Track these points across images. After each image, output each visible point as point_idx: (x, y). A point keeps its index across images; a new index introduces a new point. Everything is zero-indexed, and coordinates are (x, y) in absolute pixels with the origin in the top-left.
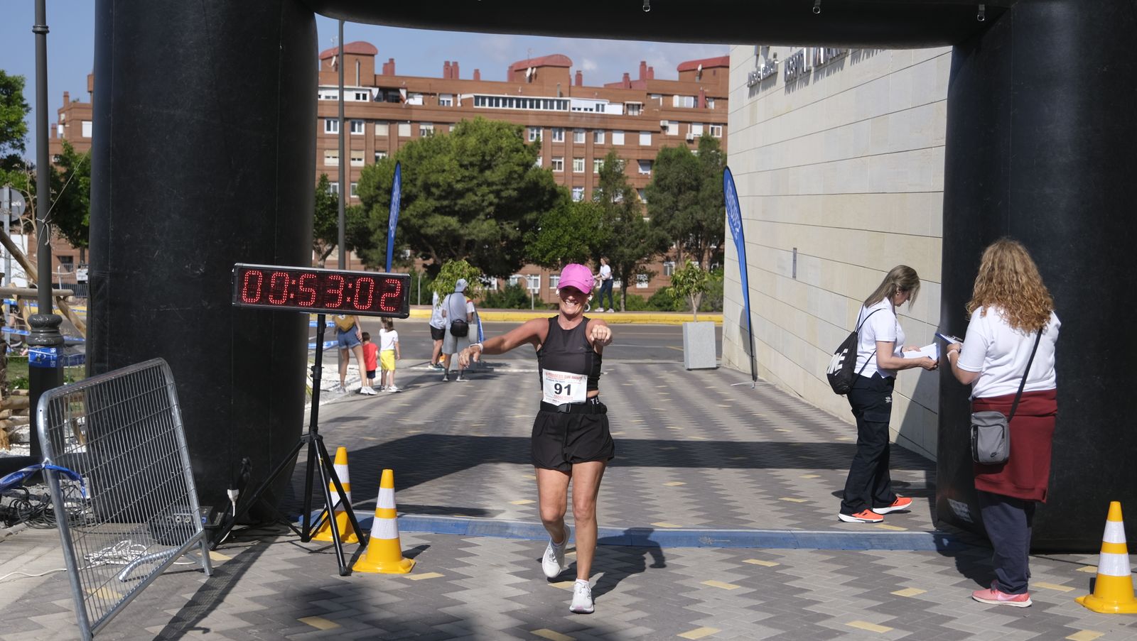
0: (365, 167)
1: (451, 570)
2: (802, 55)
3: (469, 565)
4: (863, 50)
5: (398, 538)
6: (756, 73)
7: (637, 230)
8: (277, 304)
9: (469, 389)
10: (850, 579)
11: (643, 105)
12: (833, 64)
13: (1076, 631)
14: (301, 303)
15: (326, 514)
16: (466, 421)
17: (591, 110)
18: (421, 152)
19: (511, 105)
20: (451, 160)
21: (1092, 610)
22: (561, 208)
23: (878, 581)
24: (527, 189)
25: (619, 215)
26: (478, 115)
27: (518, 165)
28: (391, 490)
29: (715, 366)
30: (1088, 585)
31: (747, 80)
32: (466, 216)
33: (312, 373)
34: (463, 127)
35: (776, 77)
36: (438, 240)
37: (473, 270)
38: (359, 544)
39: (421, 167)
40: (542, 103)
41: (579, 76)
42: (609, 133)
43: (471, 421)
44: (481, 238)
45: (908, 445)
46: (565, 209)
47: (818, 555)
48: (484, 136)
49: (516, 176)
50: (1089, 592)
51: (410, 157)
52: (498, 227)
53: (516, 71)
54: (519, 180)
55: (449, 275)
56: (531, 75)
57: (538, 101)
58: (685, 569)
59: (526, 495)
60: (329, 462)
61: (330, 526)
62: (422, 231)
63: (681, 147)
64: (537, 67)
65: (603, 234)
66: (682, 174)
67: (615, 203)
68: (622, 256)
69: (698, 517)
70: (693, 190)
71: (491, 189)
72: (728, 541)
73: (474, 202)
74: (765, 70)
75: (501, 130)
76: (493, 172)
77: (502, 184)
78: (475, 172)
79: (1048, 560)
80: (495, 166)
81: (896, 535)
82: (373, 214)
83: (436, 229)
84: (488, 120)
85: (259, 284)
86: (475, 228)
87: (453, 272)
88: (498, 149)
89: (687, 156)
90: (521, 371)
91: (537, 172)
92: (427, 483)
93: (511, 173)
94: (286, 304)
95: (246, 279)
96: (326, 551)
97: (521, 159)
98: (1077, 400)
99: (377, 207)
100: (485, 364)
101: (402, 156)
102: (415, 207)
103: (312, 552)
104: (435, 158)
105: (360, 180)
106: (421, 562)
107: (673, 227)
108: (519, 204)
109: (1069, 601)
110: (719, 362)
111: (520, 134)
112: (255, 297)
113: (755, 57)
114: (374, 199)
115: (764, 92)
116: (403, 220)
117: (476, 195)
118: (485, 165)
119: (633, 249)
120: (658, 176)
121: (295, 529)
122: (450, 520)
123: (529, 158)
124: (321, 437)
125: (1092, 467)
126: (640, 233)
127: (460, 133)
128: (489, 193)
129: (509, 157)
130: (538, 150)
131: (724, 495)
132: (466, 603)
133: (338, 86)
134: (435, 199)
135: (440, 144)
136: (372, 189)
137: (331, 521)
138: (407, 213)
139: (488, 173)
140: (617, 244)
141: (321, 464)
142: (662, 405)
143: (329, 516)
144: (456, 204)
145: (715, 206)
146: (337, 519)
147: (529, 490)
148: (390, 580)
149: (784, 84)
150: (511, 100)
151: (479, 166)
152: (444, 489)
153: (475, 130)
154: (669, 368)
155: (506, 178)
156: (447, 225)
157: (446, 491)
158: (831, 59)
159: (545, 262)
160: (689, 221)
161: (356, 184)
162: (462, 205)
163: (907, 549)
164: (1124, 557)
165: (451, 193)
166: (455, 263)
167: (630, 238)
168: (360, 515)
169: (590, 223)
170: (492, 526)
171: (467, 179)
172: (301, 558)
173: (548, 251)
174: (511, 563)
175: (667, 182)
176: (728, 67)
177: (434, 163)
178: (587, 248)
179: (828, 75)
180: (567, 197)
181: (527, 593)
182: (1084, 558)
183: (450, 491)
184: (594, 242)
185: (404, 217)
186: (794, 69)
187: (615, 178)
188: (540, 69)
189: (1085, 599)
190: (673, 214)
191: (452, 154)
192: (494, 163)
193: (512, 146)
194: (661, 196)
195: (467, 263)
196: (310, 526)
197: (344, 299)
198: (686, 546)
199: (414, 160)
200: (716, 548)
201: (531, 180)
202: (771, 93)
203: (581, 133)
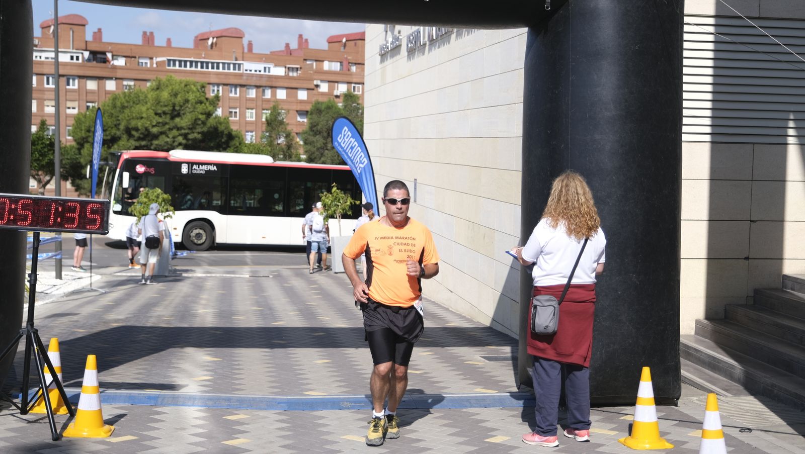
0: (78, 114)
1: (144, 433)
2: (420, 32)
3: (158, 429)
4: (464, 30)
5: (100, 410)
6: (386, 45)
9: (162, 290)
10: (454, 430)
11: (301, 68)
12: (443, 39)
14: (19, 223)
15: (41, 392)
16: (159, 315)
17: (260, 71)
18: (123, 103)
19: (196, 67)
20: (148, 109)
21: (630, 448)
22: (235, 148)
23: (475, 431)
24: (207, 132)
25: (282, 153)
26: (169, 74)
27: (202, 114)
28: (95, 372)
30: (628, 429)
31: (378, 50)
33: (29, 279)
34: (157, 83)
35: (401, 48)
37: (165, 196)
38: (69, 415)
39: (123, 115)
40: (221, 65)
41: (250, 45)
42: (274, 89)
43: (163, 316)
45: (499, 328)
46: (239, 148)
48: (174, 90)
49: (200, 122)
50: (628, 434)
51: (114, 107)
53: (201, 40)
54: (202, 125)
55: (145, 200)
56: (212, 44)
57: (218, 64)
58: (329, 427)
59: (206, 373)
60: (43, 350)
61: (44, 402)
63: (330, 101)
64: (217, 37)
66: (330, 122)
67: (278, 144)
69: (340, 386)
71: (180, 132)
72: (363, 404)
73: (167, 142)
74: (392, 43)
75: (188, 86)
76: (182, 119)
77: (189, 129)
78: (167, 119)
79: (599, 412)
80: (183, 114)
81: (487, 396)
82: (85, 151)
84: (177, 78)
87: (149, 198)
88: (186, 101)
89: (334, 108)
90: (204, 275)
91: (217, 120)
92: (125, 365)
93: (196, 120)
94: (6, 224)
96: (41, 421)
97: (204, 109)
98: (619, 293)
99: (88, 147)
100: (176, 270)
101: (108, 106)
102: (119, 146)
103: (29, 422)
104: (135, 108)
105: (73, 125)
106: (120, 428)
108: (202, 145)
109: (613, 442)
111: (203, 89)
113: (385, 33)
114: (85, 140)
115: (392, 60)
117: (168, 137)
118: (175, 114)
120: (311, 123)
121: (15, 404)
122: (144, 394)
123: (210, 108)
124: (37, 331)
125: (631, 342)
127: (155, 88)
128: (178, 136)
129: (195, 108)
130: (217, 102)
131: (360, 370)
133: (53, 49)
134: (135, 140)
135: (139, 97)
136: (83, 132)
137: (45, 397)
139: (177, 120)
141: (36, 352)
142: (314, 301)
143: (43, 394)
144: (153, 143)
146: (50, 395)
147: (208, 368)
148: (95, 442)
149: (406, 54)
150: (196, 62)
151: (170, 114)
152: (140, 369)
153: (167, 86)
155: (192, 124)
157: (141, 371)
158: (441, 36)
160: (336, 158)
161: (70, 128)
162: (157, 145)
163: (497, 407)
164: (652, 408)
165: (148, 135)
166: (151, 191)
168: (70, 392)
170: (178, 398)
171: (160, 125)
172: (20, 427)
174: (193, 426)
175: (319, 128)
176: (364, 40)
177: (134, 111)
179: (439, 48)
180: (241, 139)
181: (205, 449)
182: (625, 409)
183: (145, 371)
186: (414, 42)
187: (278, 124)
188: (219, 39)
189: (625, 440)
190: (324, 152)
191: (149, 105)
192: (182, 112)
193: (196, 99)
194: (314, 139)
195: (160, 191)
196: (28, 401)
197: (55, 220)
198: (330, 409)
199: (118, 109)
200: (353, 410)
201: (212, 126)
202: (397, 61)
203: (252, 89)
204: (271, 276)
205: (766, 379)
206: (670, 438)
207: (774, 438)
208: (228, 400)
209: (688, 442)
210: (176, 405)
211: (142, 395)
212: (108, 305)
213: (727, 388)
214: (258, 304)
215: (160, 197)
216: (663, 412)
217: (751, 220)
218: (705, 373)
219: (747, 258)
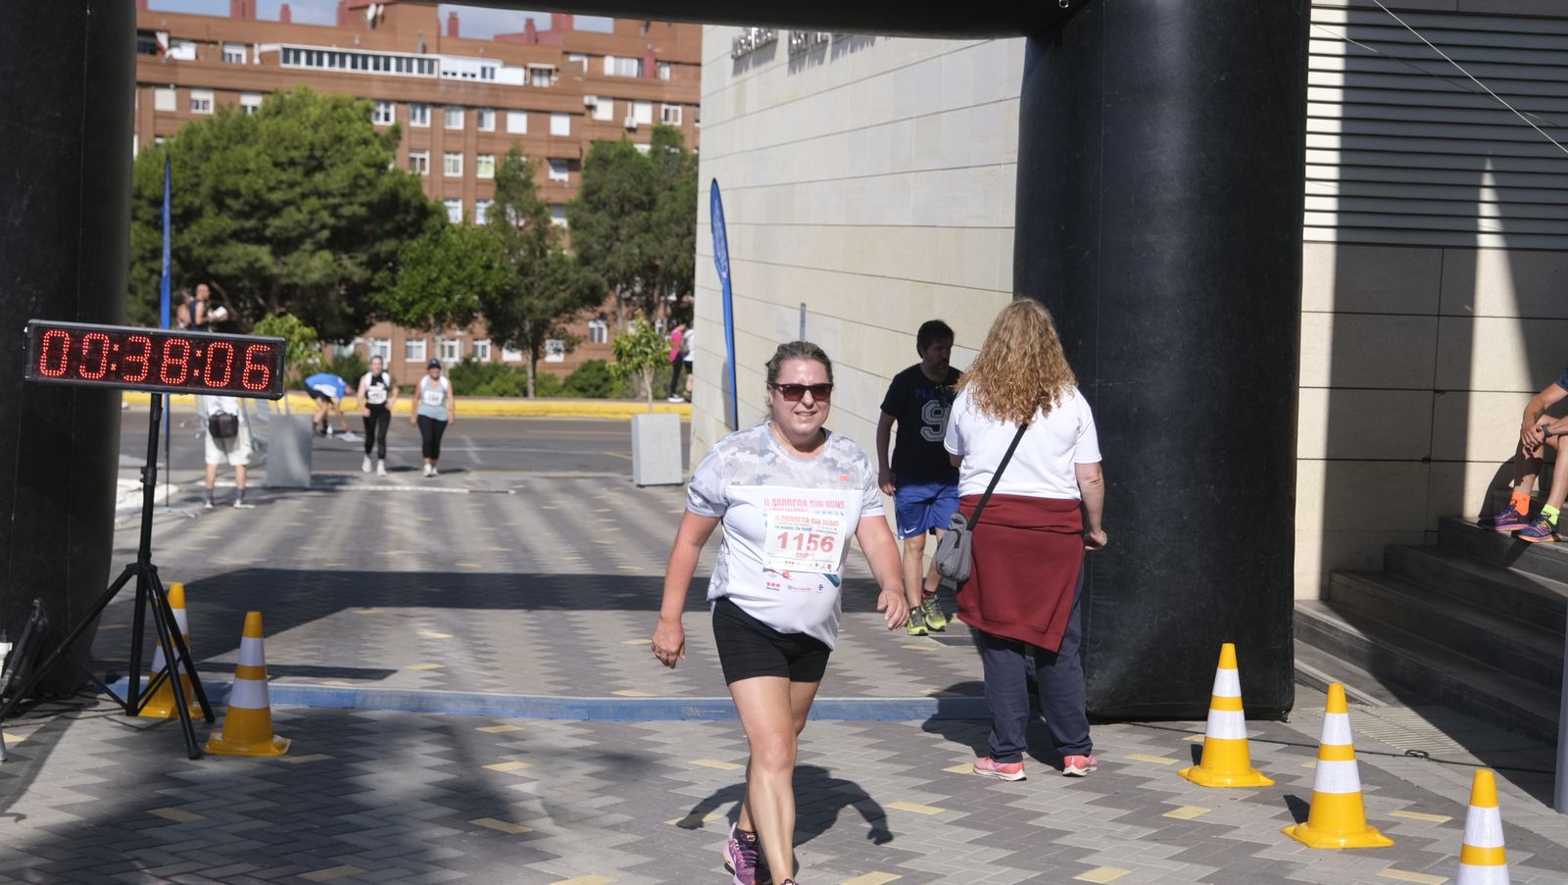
1: (343, 750)
3: (368, 745)
5: (267, 708)
6: (746, 39)
7: (554, 271)
8: (92, 379)
10: (888, 754)
11: (557, 70)
13: (1176, 807)
14: (127, 378)
16: (318, 557)
17: (473, 76)
18: (209, 140)
19: (342, 64)
20: (258, 154)
21: (1198, 784)
22: (433, 234)
23: (925, 756)
24: (380, 201)
25: (526, 246)
26: (289, 79)
27: (368, 165)
28: (257, 641)
29: (680, 481)
30: (1193, 755)
31: (729, 47)
32: (283, 245)
33: (142, 476)
34: (277, 102)
35: (776, 47)
36: (240, 285)
37: (308, 331)
39: (208, 164)
40: (393, 63)
41: (453, 20)
42: (501, 113)
43: (323, 560)
44: (309, 282)
46: (442, 235)
47: (846, 727)
49: (363, 182)
50: (1193, 762)
51: (190, 148)
52: (335, 265)
53: (351, 9)
54: (368, 189)
56: (375, 18)
58: (667, 747)
59: (428, 658)
62: (211, 269)
64: (385, 4)
65: (501, 276)
66: (625, 184)
67: (521, 229)
68: (530, 310)
70: (644, 210)
71: (323, 201)
72: (722, 711)
73: (298, 222)
74: (759, 36)
75: (340, 110)
76: (328, 175)
77: (343, 195)
78: (297, 174)
79: (1147, 728)
80: (331, 165)
83: (235, 265)
85: (65, 350)
86: (298, 265)
88: (335, 140)
89: (634, 157)
90: (380, 488)
91: (396, 177)
94: (102, 379)
95: (46, 342)
97: (372, 156)
98: (1185, 518)
101: (177, 146)
102: (199, 228)
104: (233, 151)
106: (299, 742)
107: (612, 267)
108: (367, 228)
109: (1169, 774)
110: (686, 476)
111: (368, 115)
112: (58, 368)
115: (757, 70)
116: (181, 248)
117: (299, 210)
118: (315, 165)
119: (550, 298)
120: (586, 187)
122: (329, 689)
123: (384, 155)
124: (155, 568)
125: (1204, 606)
126: (559, 275)
127: (273, 111)
128: (320, 209)
129: (355, 154)
130: (397, 140)
132: (373, 790)
134: (231, 218)
135: (242, 127)
138: (186, 237)
139: (318, 177)
140: (523, 291)
142: (606, 536)
144: (266, 226)
145: (678, 236)
147: (432, 650)
148: (261, 763)
149: (786, 58)
150: (343, 56)
151: (304, 165)
153: (298, 108)
154: (610, 484)
155: (350, 186)
156: (252, 258)
157: (310, 653)
159: (409, 321)
160: (636, 258)
162: (277, 227)
164: (1240, 714)
165: (258, 207)
166: (278, 321)
167: (543, 283)
168: (207, 678)
169: (481, 258)
170: (390, 696)
171: (284, 186)
172: (128, 738)
173: (413, 303)
175: (603, 195)
177: (231, 158)
178: (476, 297)
179: (852, 51)
180: (442, 215)
181: (455, 777)
182: (1196, 725)
183: (315, 653)
184: (489, 289)
185: (181, 244)
186: (802, 36)
187: (521, 188)
188: (392, 8)
189: (1190, 771)
190: (611, 246)
191: (260, 146)
192: (327, 162)
193: (356, 136)
194: (593, 219)
195: (293, 320)
196: (140, 693)
197: (190, 373)
198: (666, 719)
199: (196, 152)
200: (706, 721)
201: (388, 191)
202: (767, 71)
203: (457, 111)
204: (512, 492)
205: (1451, 674)
206: (1271, 770)
207: (1453, 773)
208: (481, 701)
209: (1300, 777)
210: (390, 708)
211: (326, 691)
212: (213, 540)
213: (1380, 692)
214: (500, 541)
215: (297, 331)
216: (1260, 730)
217: (1437, 388)
218: (1343, 669)
219: (1427, 460)
